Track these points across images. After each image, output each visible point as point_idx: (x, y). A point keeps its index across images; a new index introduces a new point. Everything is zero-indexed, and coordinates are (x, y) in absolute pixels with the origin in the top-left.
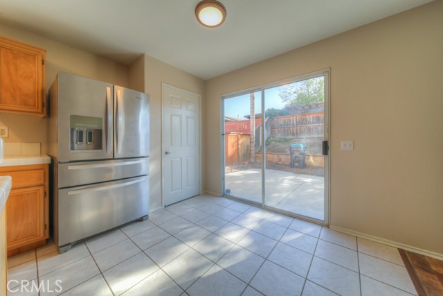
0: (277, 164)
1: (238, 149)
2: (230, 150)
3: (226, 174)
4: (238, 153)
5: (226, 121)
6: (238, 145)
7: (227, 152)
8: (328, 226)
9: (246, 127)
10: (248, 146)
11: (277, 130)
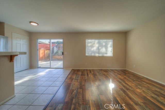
0: (60, 59)
1: (45, 55)
2: (41, 55)
3: (39, 64)
4: (45, 56)
5: (39, 43)
6: (45, 53)
7: (40, 56)
8: (63, 68)
9: (49, 46)
10: (49, 54)
11: (60, 48)
